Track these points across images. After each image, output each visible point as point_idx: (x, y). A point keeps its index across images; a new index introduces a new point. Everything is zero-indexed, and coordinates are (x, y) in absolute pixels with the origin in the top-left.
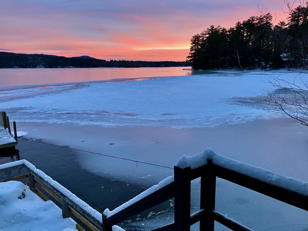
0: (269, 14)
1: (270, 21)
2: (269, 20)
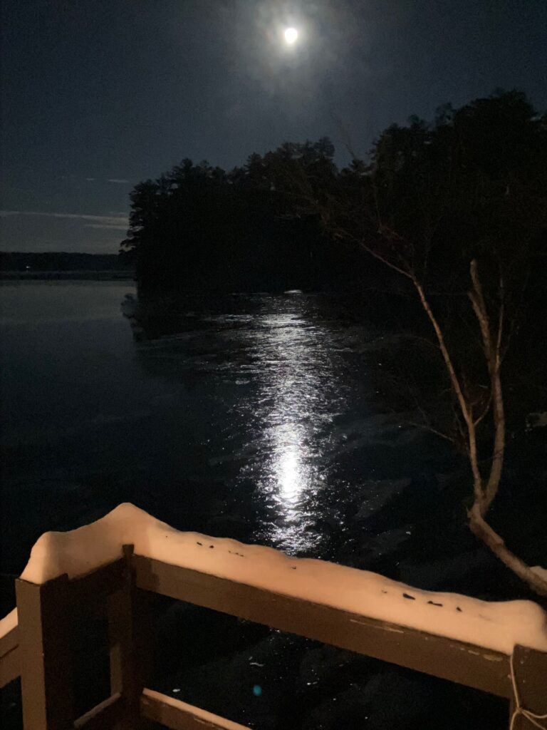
0: (325, 138)
1: (329, 158)
2: (327, 155)
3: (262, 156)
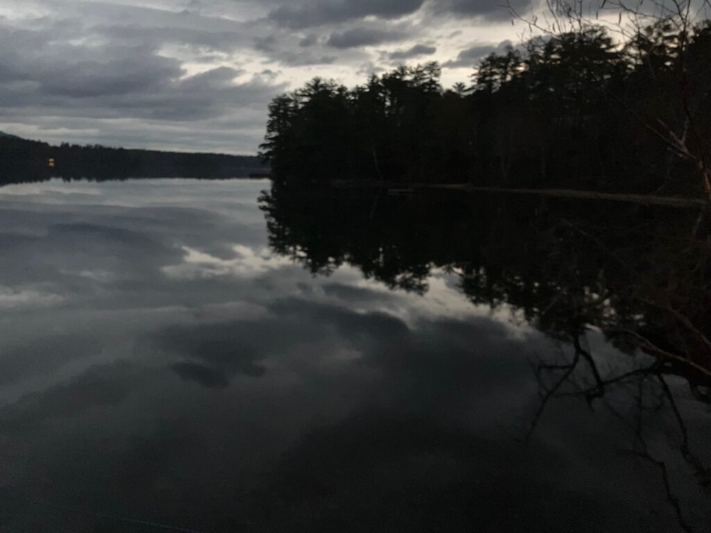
0: (434, 63)
1: (437, 79)
2: (435, 77)
3: (380, 77)
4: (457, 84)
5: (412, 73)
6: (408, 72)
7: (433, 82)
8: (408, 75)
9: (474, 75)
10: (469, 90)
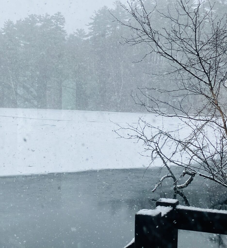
0: (59, 13)
1: (62, 26)
2: (60, 24)
3: (15, 23)
4: (77, 30)
5: (41, 21)
6: (38, 20)
7: (58, 28)
8: (38, 22)
9: (90, 24)
10: (87, 36)
